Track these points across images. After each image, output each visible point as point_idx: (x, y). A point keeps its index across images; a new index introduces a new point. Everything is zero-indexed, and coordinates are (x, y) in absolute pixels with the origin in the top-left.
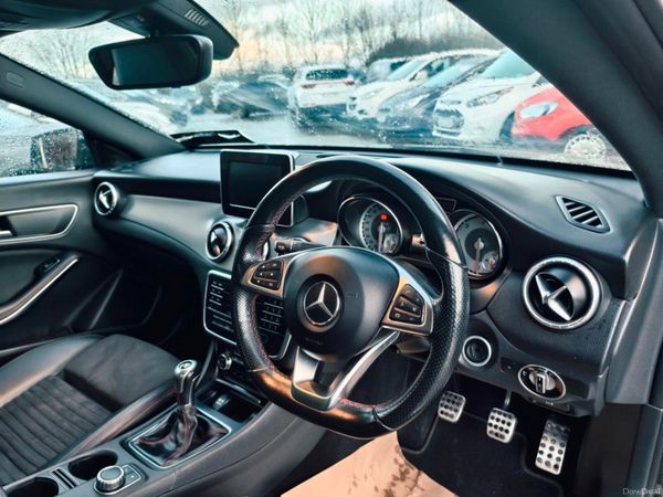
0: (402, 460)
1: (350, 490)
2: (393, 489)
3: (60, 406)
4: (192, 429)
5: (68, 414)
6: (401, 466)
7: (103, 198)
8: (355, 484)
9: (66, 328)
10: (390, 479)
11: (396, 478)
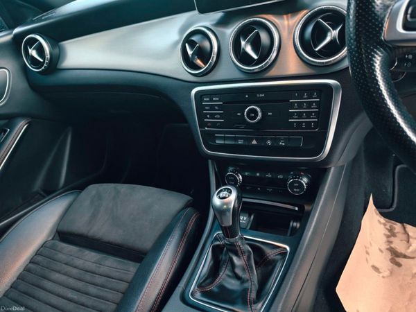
0: (382, 220)
1: (367, 260)
2: (392, 246)
3: (74, 271)
4: (249, 258)
5: (88, 277)
6: (385, 225)
7: (33, 53)
8: (367, 253)
9: (37, 193)
10: (385, 239)
11: (388, 237)
